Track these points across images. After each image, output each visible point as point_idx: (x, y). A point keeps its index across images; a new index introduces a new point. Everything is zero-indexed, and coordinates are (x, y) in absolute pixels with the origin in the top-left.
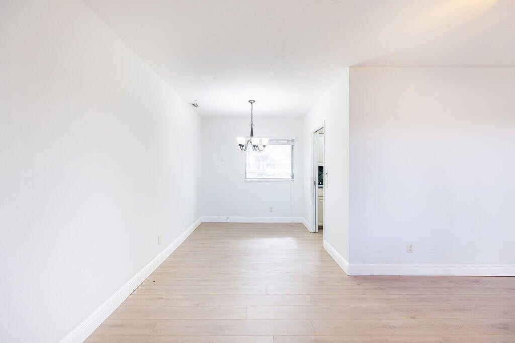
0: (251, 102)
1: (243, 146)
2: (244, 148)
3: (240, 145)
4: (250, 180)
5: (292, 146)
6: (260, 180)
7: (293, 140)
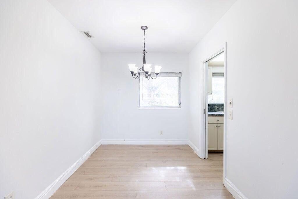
0: (144, 28)
1: (135, 75)
2: (136, 76)
3: (132, 73)
4: (143, 107)
5: (180, 78)
6: (152, 108)
7: (180, 73)
